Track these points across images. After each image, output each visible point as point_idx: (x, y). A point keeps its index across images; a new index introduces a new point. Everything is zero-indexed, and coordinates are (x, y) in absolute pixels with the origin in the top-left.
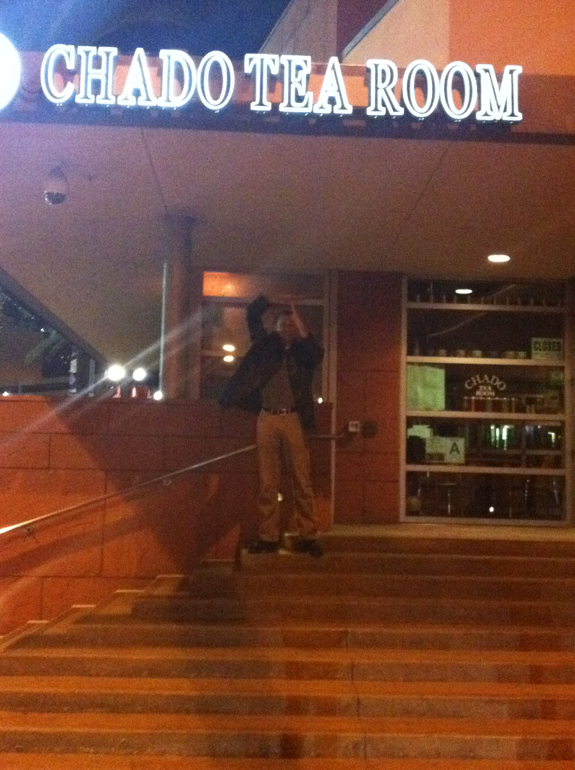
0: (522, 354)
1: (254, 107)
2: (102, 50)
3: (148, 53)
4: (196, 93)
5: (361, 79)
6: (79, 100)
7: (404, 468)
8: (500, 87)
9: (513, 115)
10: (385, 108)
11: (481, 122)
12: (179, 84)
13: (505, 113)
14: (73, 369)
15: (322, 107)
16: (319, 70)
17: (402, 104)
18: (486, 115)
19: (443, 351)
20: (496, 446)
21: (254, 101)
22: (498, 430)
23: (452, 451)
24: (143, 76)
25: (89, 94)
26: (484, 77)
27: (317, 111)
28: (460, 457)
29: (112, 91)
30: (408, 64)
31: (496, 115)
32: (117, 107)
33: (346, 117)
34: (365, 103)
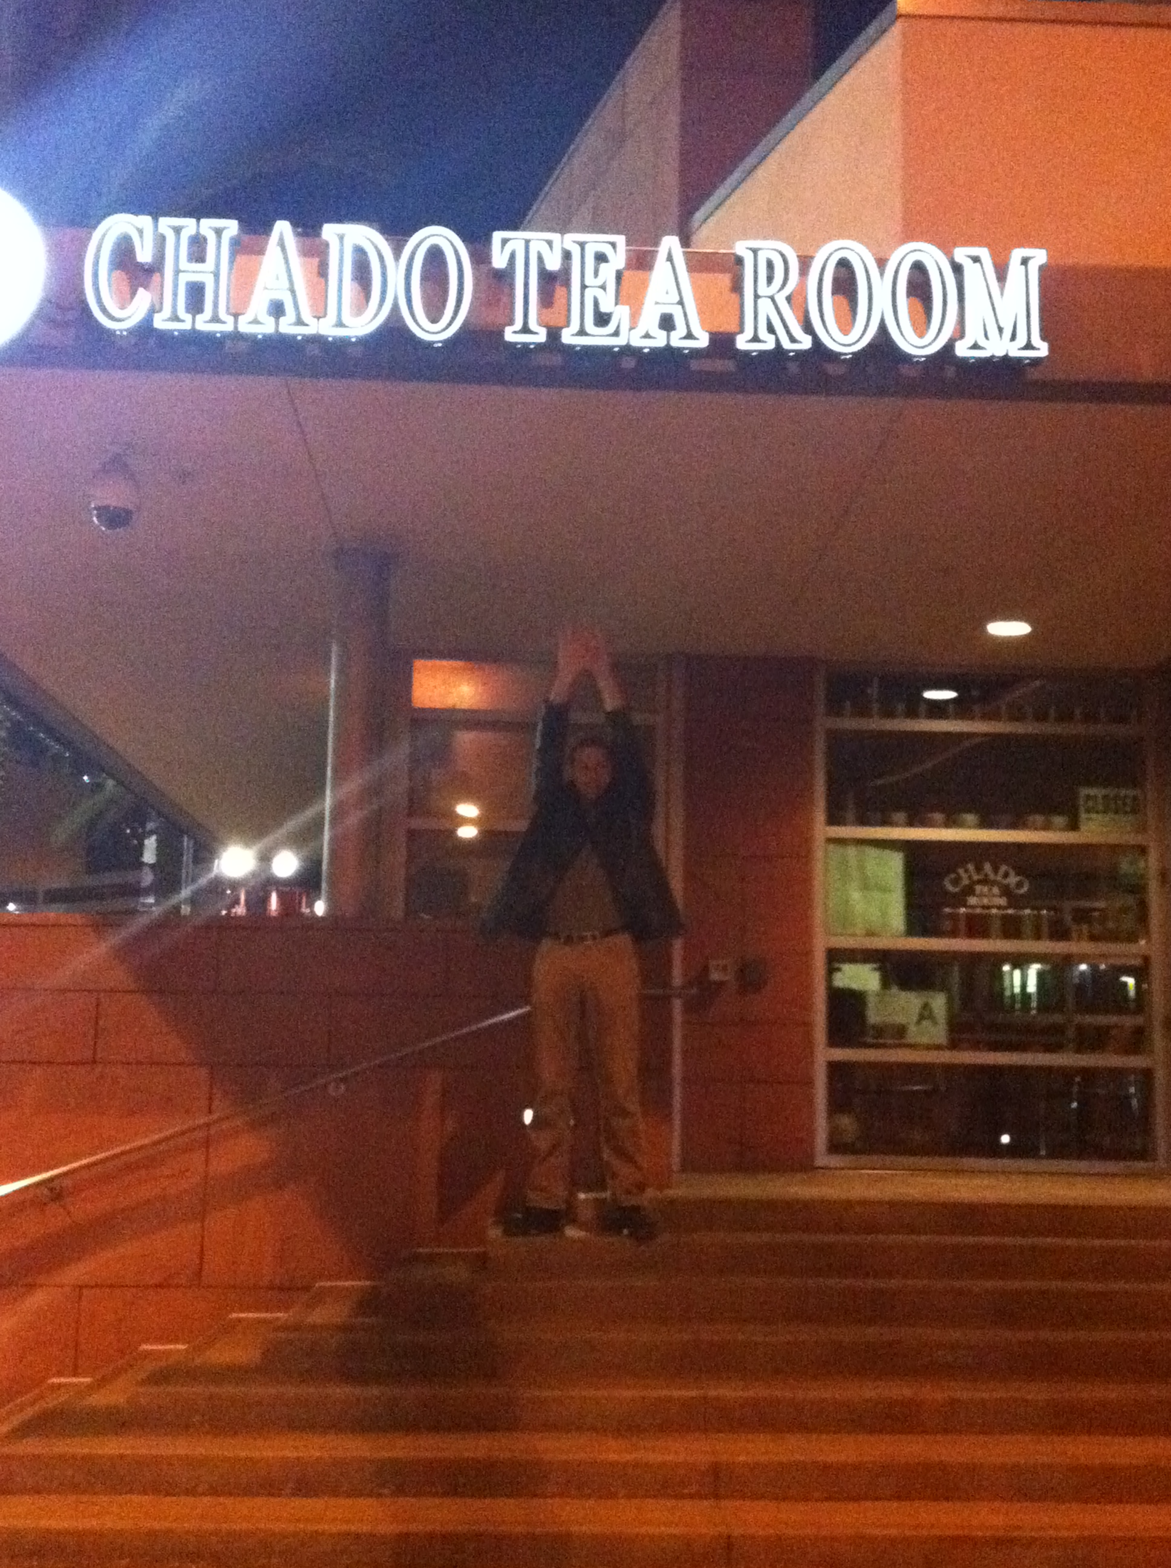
0: (1059, 820)
1: (511, 335)
2: (207, 225)
3: (300, 230)
4: (396, 308)
5: (725, 280)
6: (160, 322)
7: (824, 1054)
8: (1002, 289)
9: (1029, 346)
10: (773, 337)
11: (965, 360)
12: (362, 294)
13: (1013, 343)
14: (149, 856)
15: (647, 336)
16: (641, 262)
17: (808, 328)
18: (975, 346)
19: (900, 816)
20: (1013, 1007)
21: (509, 325)
22: (1017, 974)
23: (922, 1017)
24: (290, 276)
25: (182, 312)
26: (971, 271)
27: (637, 342)
28: (938, 1033)
29: (228, 308)
30: (818, 247)
31: (997, 347)
32: (237, 336)
33: (696, 353)
34: (732, 328)
